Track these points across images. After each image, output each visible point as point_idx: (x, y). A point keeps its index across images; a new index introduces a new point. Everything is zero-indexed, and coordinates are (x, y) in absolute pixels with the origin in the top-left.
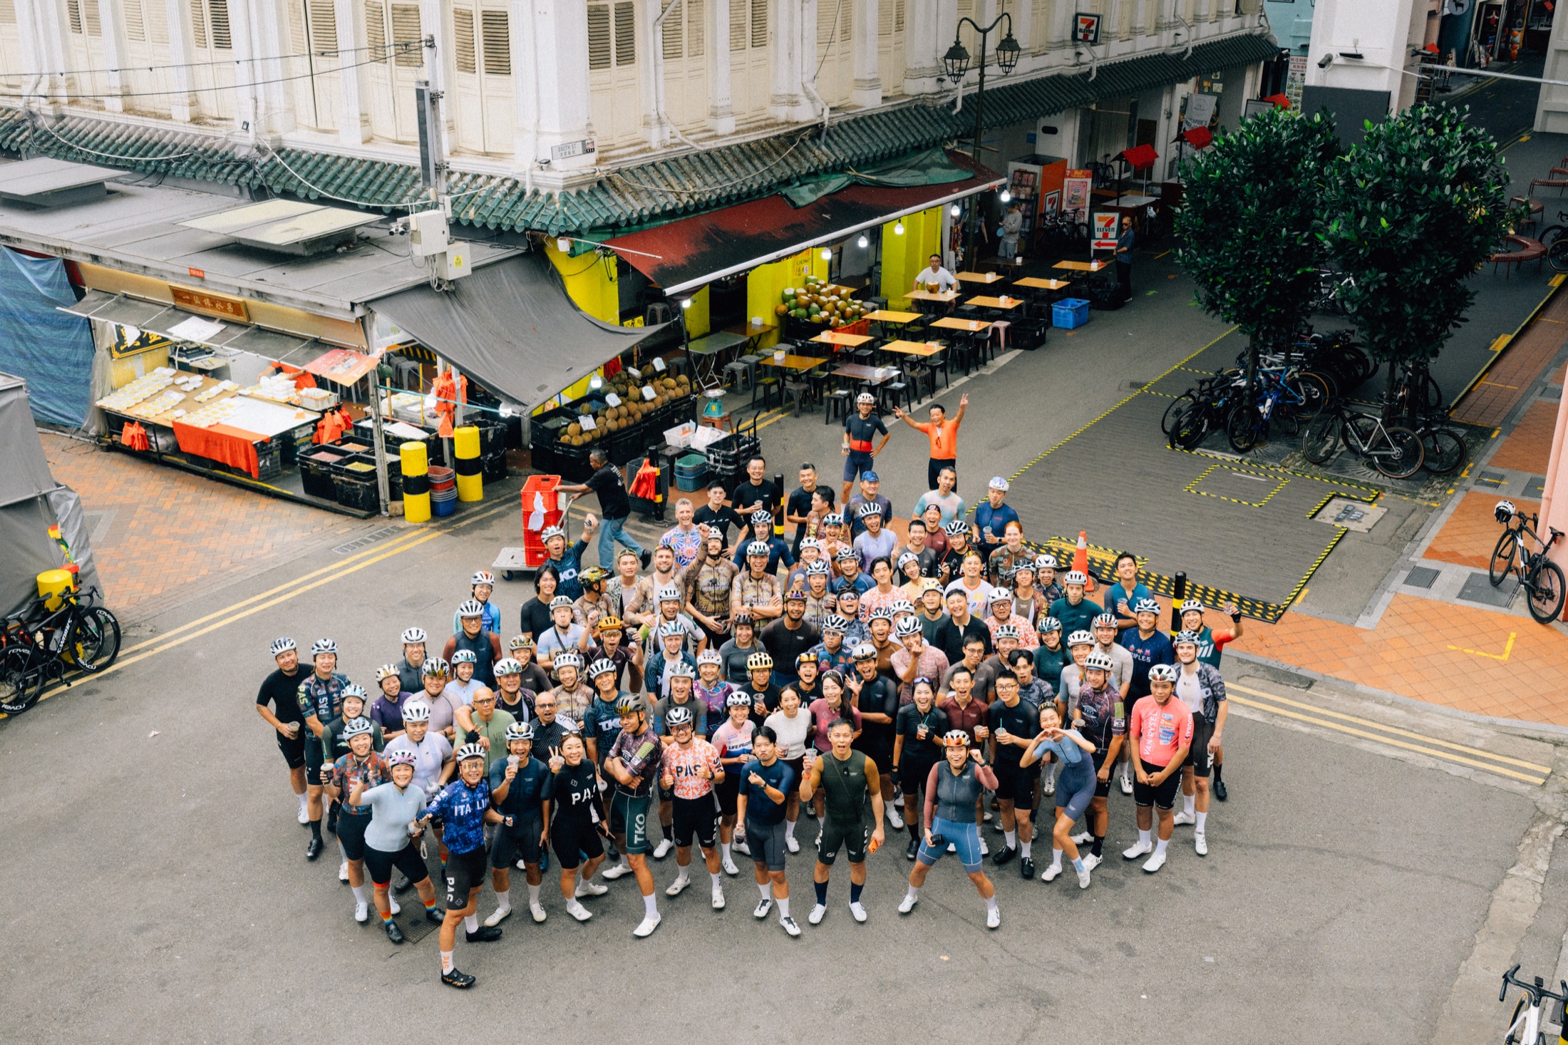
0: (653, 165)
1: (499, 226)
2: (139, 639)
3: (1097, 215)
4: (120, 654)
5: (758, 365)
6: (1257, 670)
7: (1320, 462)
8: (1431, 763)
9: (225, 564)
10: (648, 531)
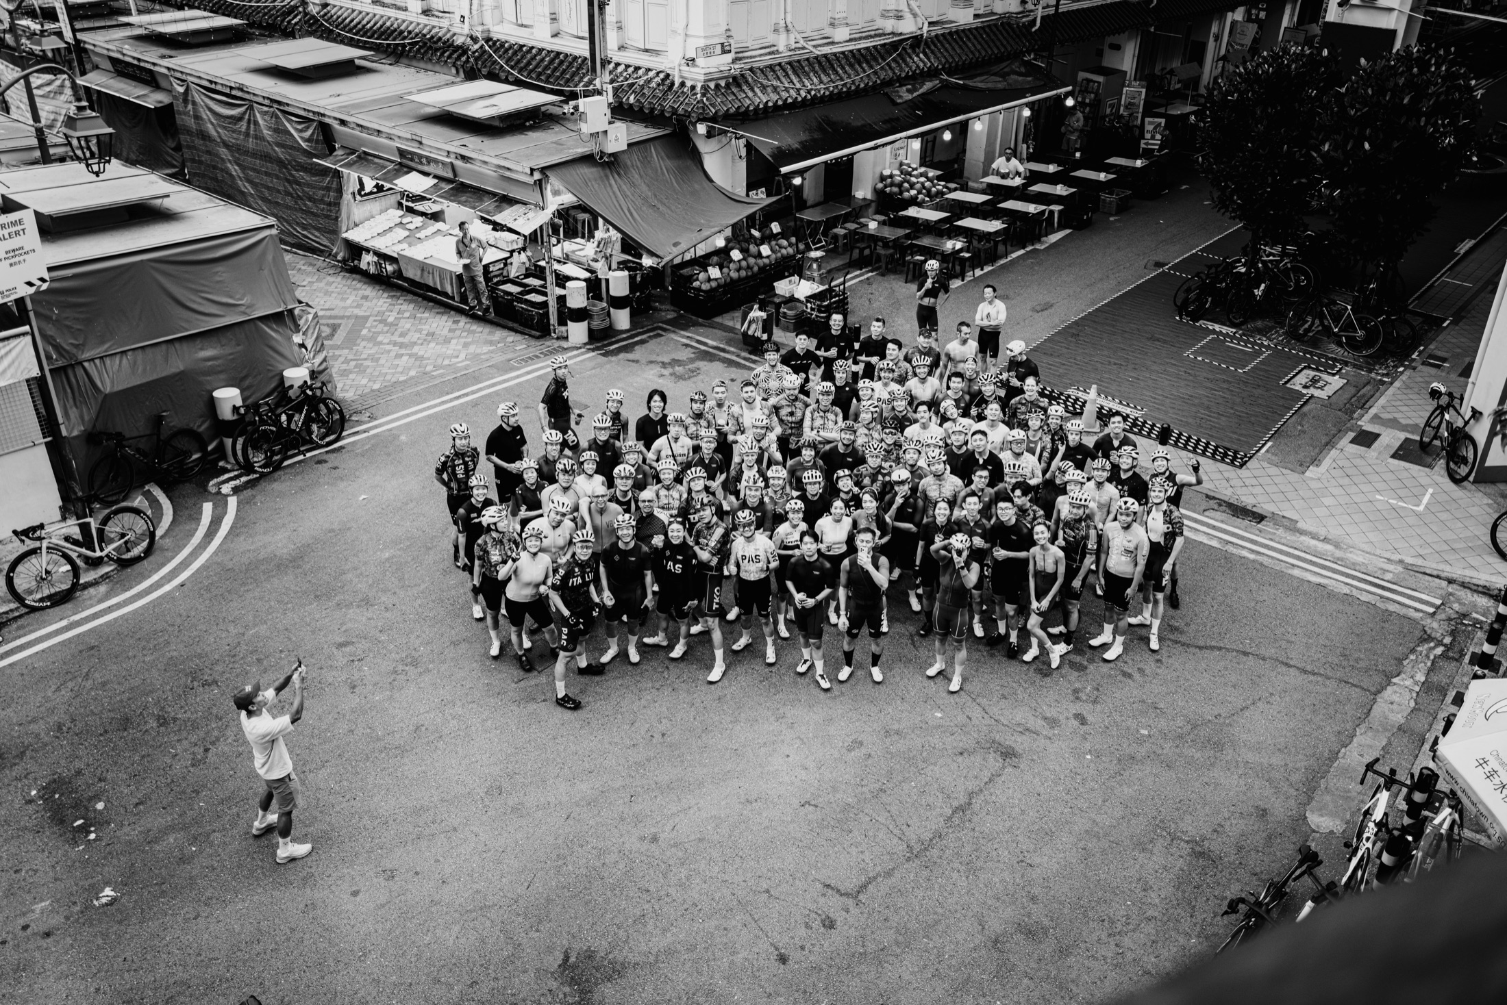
0: (780, 64)
1: (652, 110)
2: (359, 423)
3: (1147, 120)
4: (344, 434)
5: (855, 232)
6: (1220, 505)
7: (1299, 338)
8: (1346, 590)
9: (429, 368)
10: (754, 362)
